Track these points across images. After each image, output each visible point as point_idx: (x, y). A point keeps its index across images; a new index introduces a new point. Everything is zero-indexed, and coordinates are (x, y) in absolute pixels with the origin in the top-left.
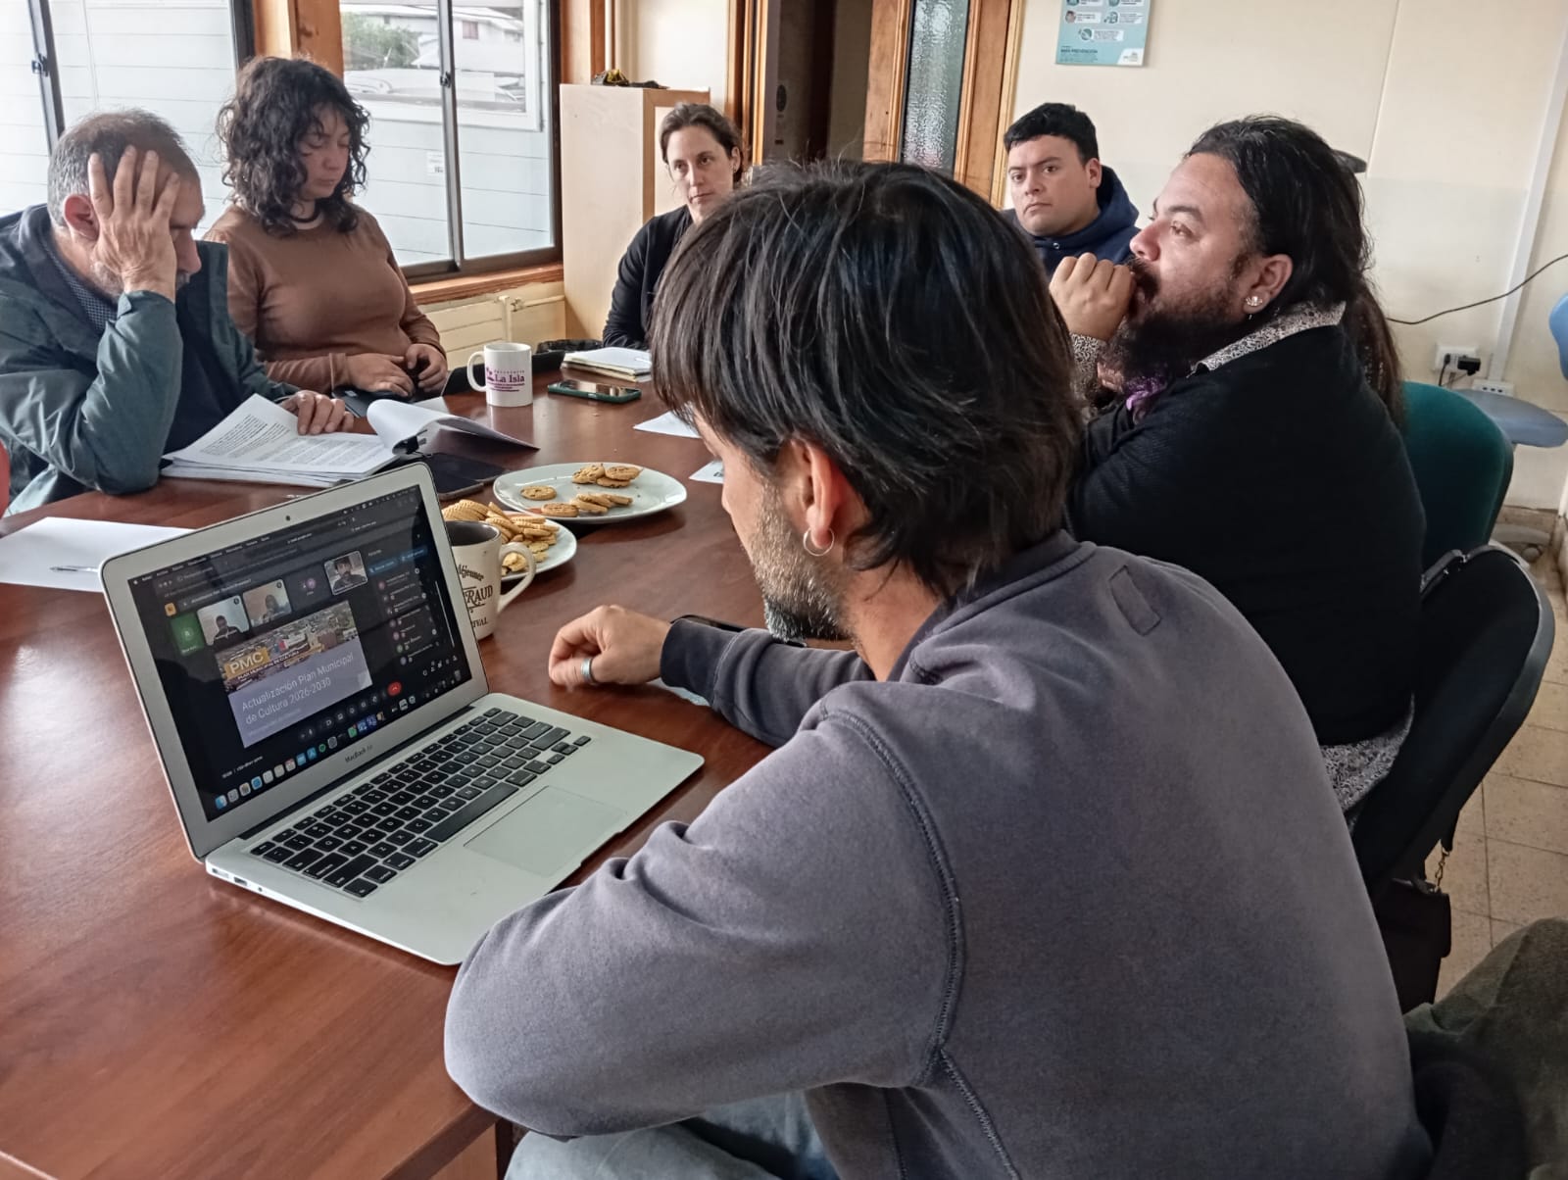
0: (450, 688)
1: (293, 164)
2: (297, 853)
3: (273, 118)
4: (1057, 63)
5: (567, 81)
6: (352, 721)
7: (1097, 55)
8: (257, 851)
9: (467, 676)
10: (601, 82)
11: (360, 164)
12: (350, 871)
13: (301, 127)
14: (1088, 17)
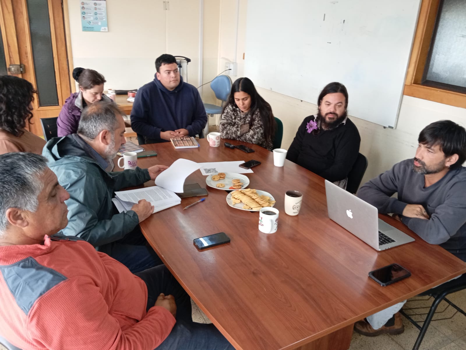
4: (83, 31)
7: (94, 29)
14: (89, 18)
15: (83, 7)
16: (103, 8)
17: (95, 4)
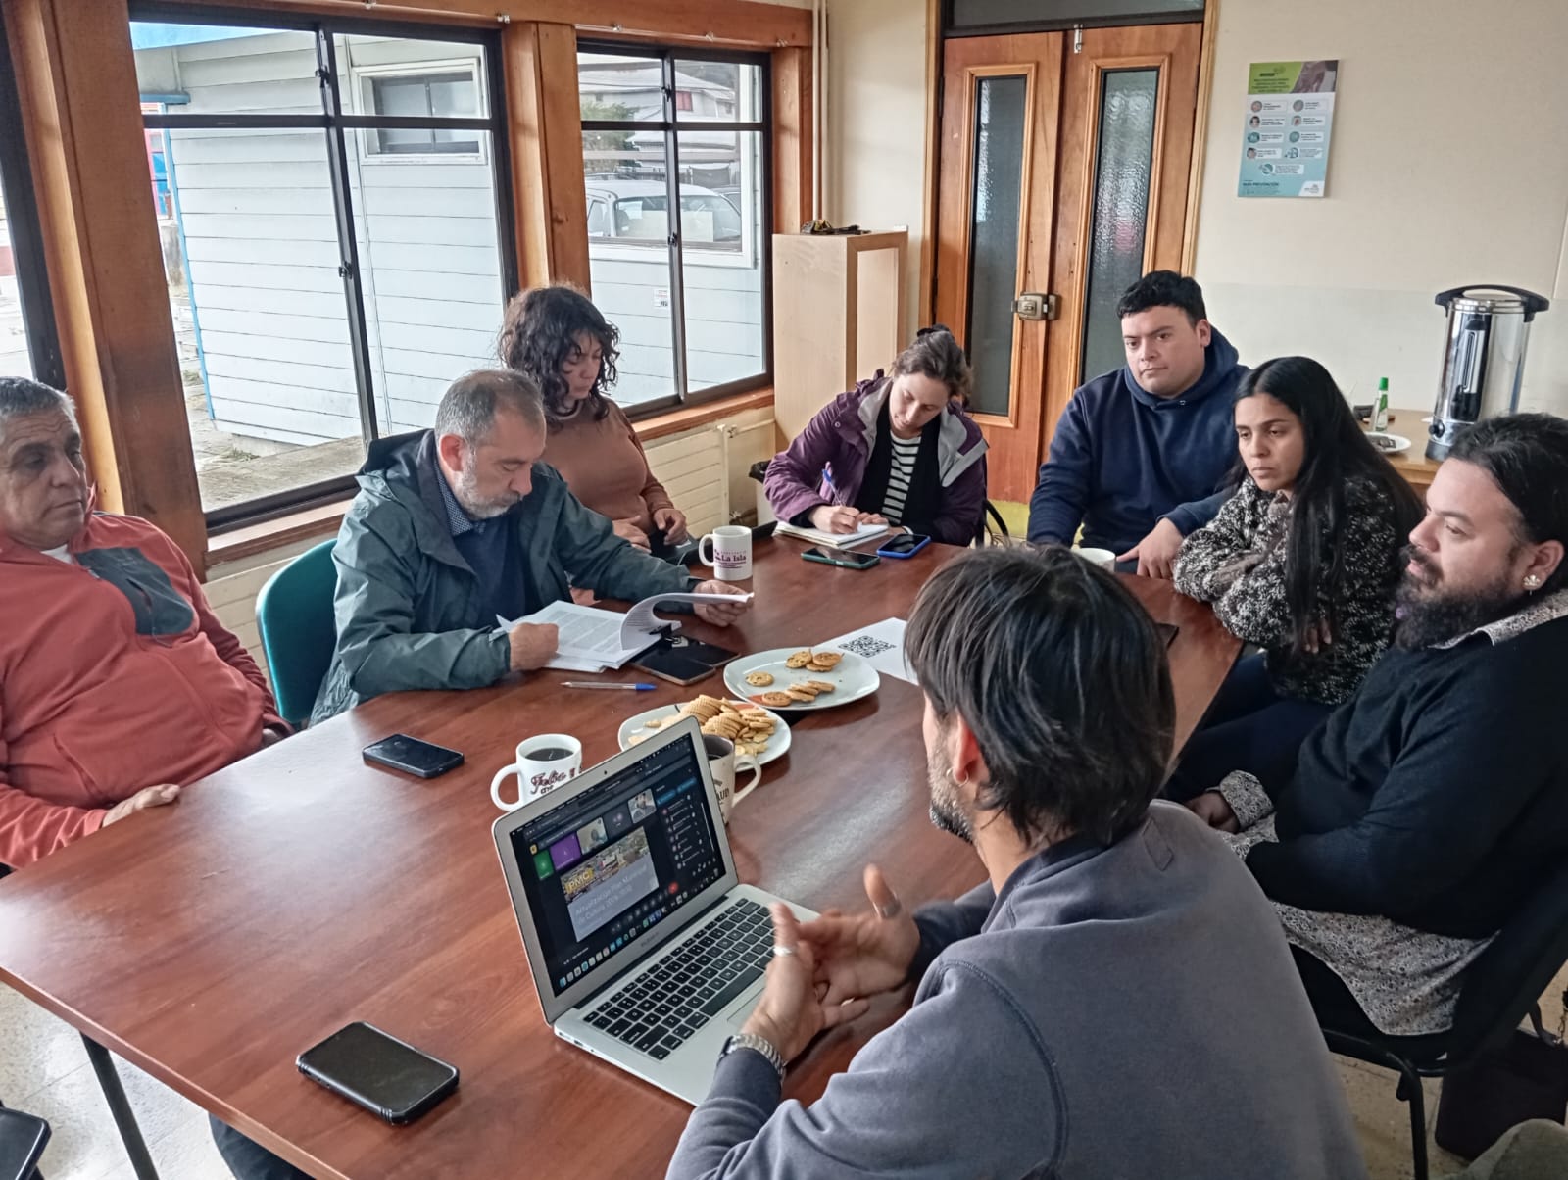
0: (712, 882)
1: (558, 380)
2: (614, 1021)
3: (542, 343)
4: (1239, 196)
5: (779, 232)
6: (645, 915)
7: (1279, 188)
8: (587, 1019)
9: (723, 872)
10: (809, 231)
11: (612, 366)
12: (651, 1038)
13: (566, 349)
14: (1269, 153)
15: (1256, 117)
16: (1323, 118)
17: (1299, 105)
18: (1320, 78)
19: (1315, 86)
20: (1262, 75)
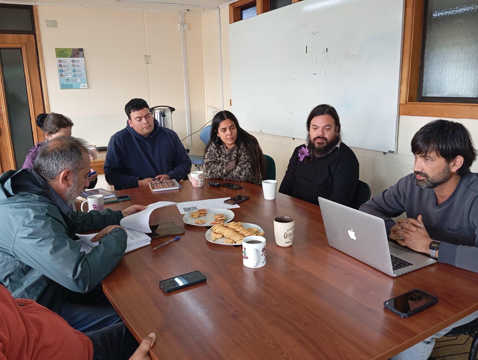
4: (61, 89)
7: (73, 86)
14: (67, 75)
15: (60, 65)
16: (82, 65)
17: (73, 61)
18: (78, 53)
19: (77, 56)
20: (59, 52)
